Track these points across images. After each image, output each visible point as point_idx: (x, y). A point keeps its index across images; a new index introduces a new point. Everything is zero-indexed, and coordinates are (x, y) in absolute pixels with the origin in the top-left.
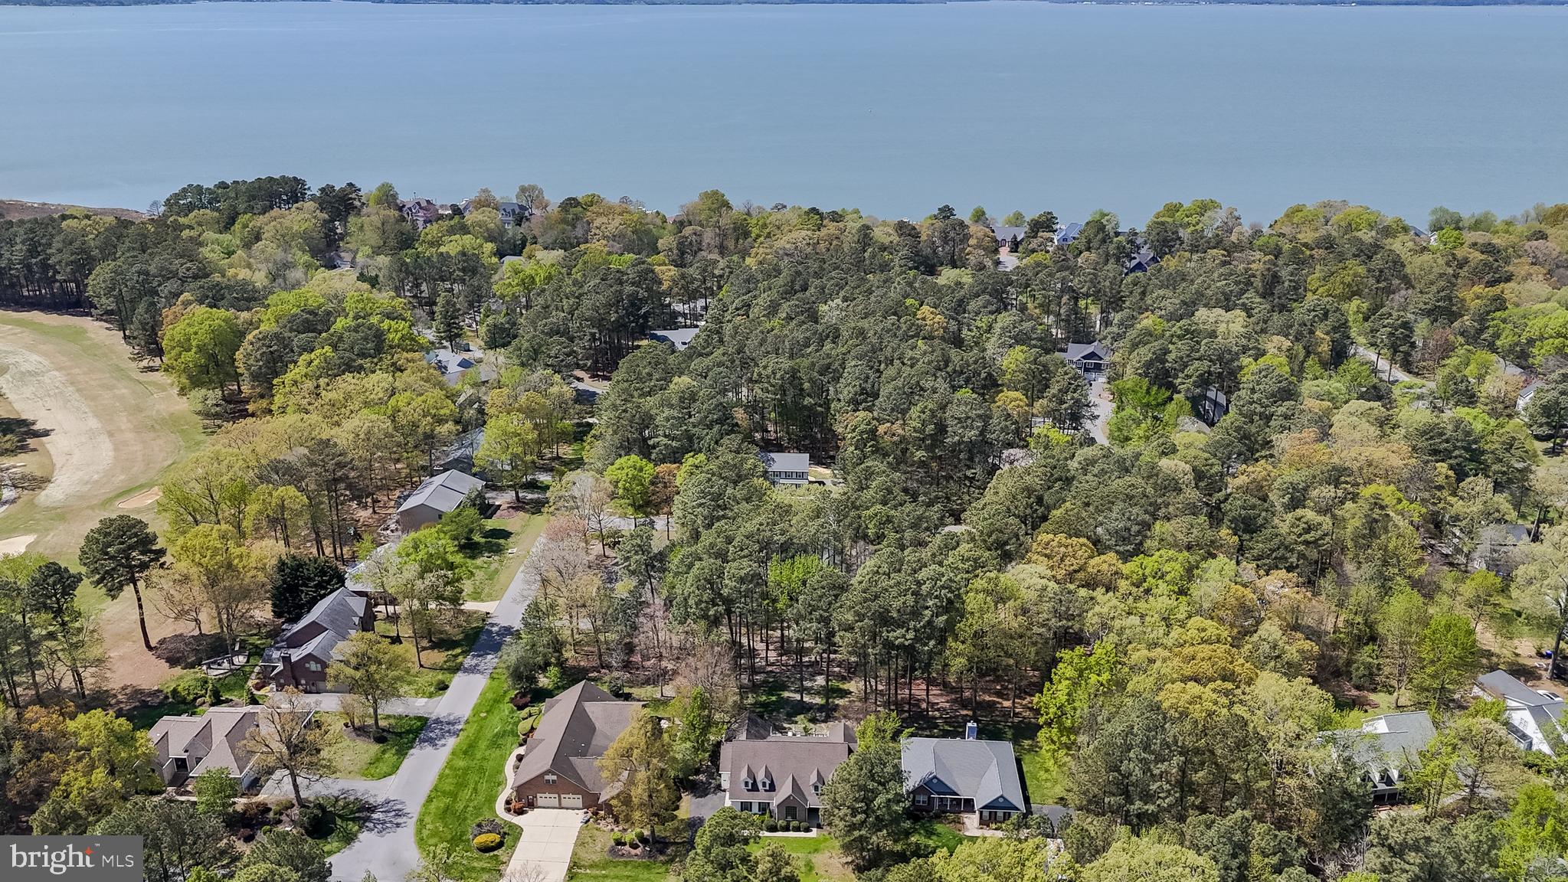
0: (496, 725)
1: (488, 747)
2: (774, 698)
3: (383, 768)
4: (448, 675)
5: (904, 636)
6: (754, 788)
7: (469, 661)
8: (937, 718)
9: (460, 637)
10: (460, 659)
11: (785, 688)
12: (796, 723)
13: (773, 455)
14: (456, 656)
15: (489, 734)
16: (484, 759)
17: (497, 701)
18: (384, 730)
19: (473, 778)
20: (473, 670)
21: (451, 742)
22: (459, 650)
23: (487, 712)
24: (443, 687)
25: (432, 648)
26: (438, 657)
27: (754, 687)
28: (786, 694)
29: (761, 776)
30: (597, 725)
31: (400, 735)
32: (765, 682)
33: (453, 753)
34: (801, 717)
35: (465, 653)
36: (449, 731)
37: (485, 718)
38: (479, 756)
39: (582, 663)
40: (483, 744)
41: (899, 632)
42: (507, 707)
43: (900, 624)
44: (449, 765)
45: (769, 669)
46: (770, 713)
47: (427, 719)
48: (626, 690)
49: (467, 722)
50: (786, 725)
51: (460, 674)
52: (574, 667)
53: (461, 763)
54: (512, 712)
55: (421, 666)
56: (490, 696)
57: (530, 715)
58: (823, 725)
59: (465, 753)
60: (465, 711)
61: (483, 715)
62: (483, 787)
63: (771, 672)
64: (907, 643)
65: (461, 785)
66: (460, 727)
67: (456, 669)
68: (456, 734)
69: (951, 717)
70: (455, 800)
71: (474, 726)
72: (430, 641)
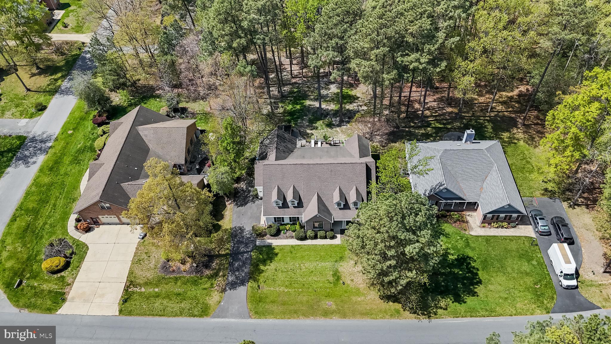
0: (79, 142)
1: (71, 163)
2: (298, 107)
4: (48, 97)
5: (418, 60)
6: (285, 205)
7: (65, 84)
8: (428, 117)
9: (62, 64)
10: (59, 83)
11: (305, 97)
12: (316, 128)
14: (56, 80)
15: (73, 149)
16: (66, 174)
17: (83, 119)
19: (55, 192)
20: (67, 92)
21: (41, 159)
22: (59, 75)
23: (74, 129)
24: (41, 108)
25: (39, 74)
26: (43, 81)
27: (283, 97)
28: (308, 103)
29: (289, 197)
30: (150, 146)
32: (291, 92)
33: (41, 170)
34: (319, 123)
35: (63, 77)
36: (40, 149)
37: (72, 134)
38: (62, 171)
39: (151, 83)
40: (67, 160)
41: (414, 56)
42: (89, 124)
43: (417, 49)
44: (36, 183)
45: (294, 81)
46: (295, 120)
47: (25, 137)
48: (181, 105)
49: (56, 139)
50: (309, 131)
51: (57, 95)
52: (145, 87)
53: (46, 180)
54: (93, 129)
55: (28, 90)
56: (77, 114)
57: (104, 133)
58: (338, 129)
59: (51, 169)
60: (55, 130)
61: (70, 132)
62: (61, 203)
63: (295, 83)
64: (421, 67)
65: (43, 202)
66: (49, 144)
67: (54, 91)
68: (46, 151)
69: (439, 115)
70: (36, 219)
71: (62, 143)
72: (38, 68)
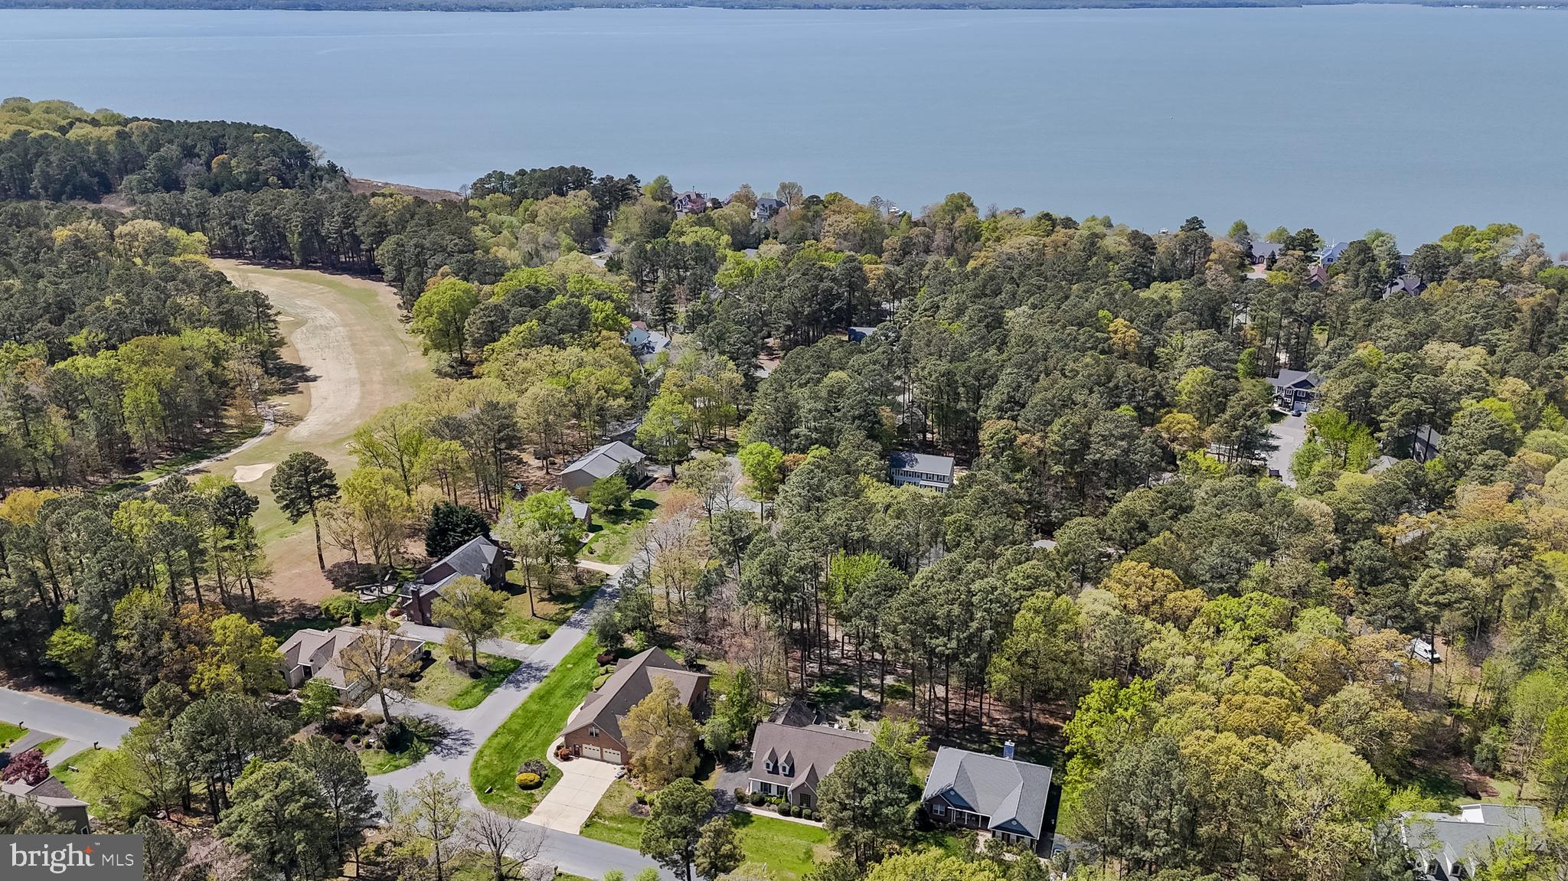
0: (577, 677)
1: (563, 696)
2: (837, 690)
3: (469, 700)
4: (554, 626)
5: (945, 645)
6: (775, 771)
7: (576, 616)
8: (991, 734)
9: (576, 594)
10: (569, 613)
11: (851, 682)
12: (848, 717)
13: (916, 455)
14: (566, 610)
15: (568, 683)
16: (556, 706)
17: (586, 655)
18: (480, 667)
19: (540, 721)
20: (577, 624)
21: (533, 686)
22: (571, 605)
23: (574, 664)
24: (545, 636)
25: (549, 600)
26: (552, 609)
27: (823, 677)
28: (850, 688)
29: (781, 761)
30: (652, 688)
31: (493, 673)
32: (835, 673)
33: (531, 697)
34: (854, 713)
35: (575, 608)
36: (534, 677)
37: (570, 669)
38: (552, 702)
39: (673, 632)
40: (559, 693)
41: (942, 640)
42: (592, 662)
43: (947, 633)
44: (524, 707)
45: (844, 661)
46: (827, 703)
47: (521, 663)
48: (700, 662)
49: (553, 670)
50: (837, 717)
51: (564, 626)
52: (665, 634)
53: (534, 707)
54: (596, 667)
55: (534, 615)
56: (582, 649)
57: (607, 672)
58: (874, 723)
59: (541, 698)
60: (555, 661)
61: (569, 666)
62: (545, 730)
63: (845, 664)
64: (947, 652)
65: (527, 726)
66: (545, 675)
67: (561, 622)
68: (540, 680)
69: (1006, 735)
70: (516, 739)
71: (557, 676)
72: (550, 593)
